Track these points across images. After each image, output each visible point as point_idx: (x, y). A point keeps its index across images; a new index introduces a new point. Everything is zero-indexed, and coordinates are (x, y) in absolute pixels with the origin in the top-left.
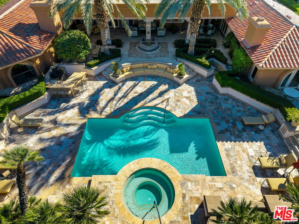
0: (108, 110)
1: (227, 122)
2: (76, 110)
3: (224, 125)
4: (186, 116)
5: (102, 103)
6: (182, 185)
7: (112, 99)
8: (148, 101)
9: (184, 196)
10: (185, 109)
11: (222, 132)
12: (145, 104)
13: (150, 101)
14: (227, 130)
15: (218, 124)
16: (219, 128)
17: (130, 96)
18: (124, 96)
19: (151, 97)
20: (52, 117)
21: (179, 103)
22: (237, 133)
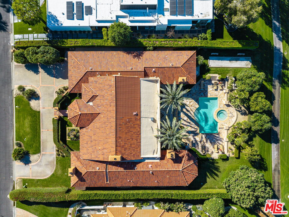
0: (196, 127)
1: (201, 93)
2: (196, 137)
3: (202, 94)
4: (198, 104)
5: (193, 129)
6: (221, 108)
7: (191, 127)
8: (191, 115)
9: (223, 108)
10: (195, 104)
11: (205, 95)
12: (193, 116)
13: (191, 114)
14: (204, 94)
15: (202, 95)
16: (203, 95)
17: (189, 121)
18: (189, 123)
19: (189, 114)
20: (199, 143)
21: (193, 106)
22: (205, 91)
